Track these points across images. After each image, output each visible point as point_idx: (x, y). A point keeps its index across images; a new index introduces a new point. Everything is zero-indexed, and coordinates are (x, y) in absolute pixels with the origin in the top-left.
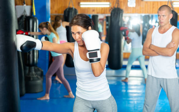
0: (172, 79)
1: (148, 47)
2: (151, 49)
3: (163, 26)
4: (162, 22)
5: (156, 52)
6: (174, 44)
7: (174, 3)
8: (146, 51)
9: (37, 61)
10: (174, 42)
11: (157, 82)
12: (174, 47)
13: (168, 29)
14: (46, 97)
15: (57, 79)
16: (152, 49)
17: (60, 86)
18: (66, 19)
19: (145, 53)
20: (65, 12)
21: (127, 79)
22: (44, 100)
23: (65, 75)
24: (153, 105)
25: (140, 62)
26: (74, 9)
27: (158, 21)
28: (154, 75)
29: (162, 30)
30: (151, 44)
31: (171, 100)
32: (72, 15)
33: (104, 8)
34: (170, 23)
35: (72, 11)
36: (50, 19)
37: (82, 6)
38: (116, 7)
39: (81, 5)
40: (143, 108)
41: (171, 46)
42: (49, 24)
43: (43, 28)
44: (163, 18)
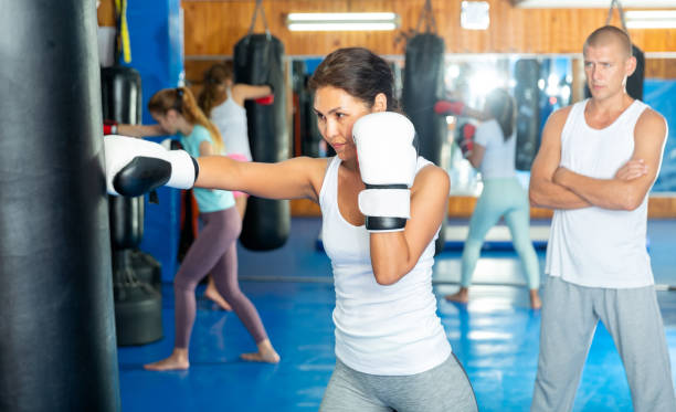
0: (635, 290)
1: (550, 179)
2: (561, 185)
3: (600, 101)
4: (599, 87)
5: (578, 195)
6: (642, 164)
7: (629, 15)
8: (541, 191)
9: (142, 229)
10: (642, 161)
11: (583, 302)
12: (643, 175)
13: (621, 113)
14: (176, 360)
15: (213, 293)
16: (564, 183)
17: (223, 321)
18: (244, 77)
19: (538, 198)
20: (237, 49)
21: (463, 290)
22: (168, 371)
23: (240, 281)
24: (570, 382)
25: (513, 232)
26: (269, 38)
27: (569, 79)
28: (570, 277)
29: (598, 117)
30: (558, 168)
31: (634, 363)
32: (261, 60)
33: (376, 34)
34: (625, 91)
35: (262, 47)
36: (182, 75)
37: (293, 28)
38: (422, 30)
39: (293, 22)
40: (534, 396)
41: (631, 171)
42: (185, 97)
43: (165, 111)
44: (603, 72)
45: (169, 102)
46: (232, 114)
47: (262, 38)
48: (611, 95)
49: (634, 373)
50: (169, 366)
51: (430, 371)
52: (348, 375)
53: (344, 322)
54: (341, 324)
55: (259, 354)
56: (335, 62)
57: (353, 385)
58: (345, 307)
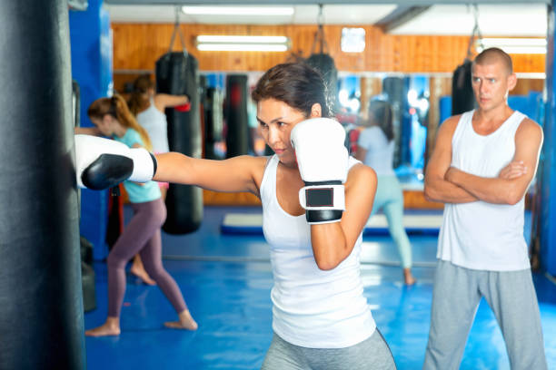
0: (515, 272)
1: (442, 176)
2: (451, 182)
3: (486, 112)
4: (485, 99)
5: (469, 192)
6: (523, 165)
8: (434, 187)
10: (522, 163)
11: (469, 282)
12: (523, 175)
13: (502, 122)
14: (109, 327)
16: (455, 181)
18: (164, 87)
19: (432, 193)
20: (159, 64)
23: (164, 260)
24: (456, 350)
25: (389, 220)
26: (186, 55)
28: (459, 261)
29: (484, 125)
30: (450, 169)
32: (180, 73)
33: (271, 54)
34: (507, 103)
35: (180, 63)
36: (111, 86)
37: (201, 48)
38: (317, 51)
39: (202, 43)
41: (513, 172)
42: (119, 104)
43: (101, 116)
44: (489, 87)
45: (105, 108)
46: (154, 118)
47: (179, 55)
48: (495, 107)
49: (513, 344)
50: (103, 332)
51: (359, 345)
52: (285, 348)
53: (283, 301)
54: (281, 304)
55: (179, 321)
56: (276, 76)
57: (288, 356)
58: (283, 288)
